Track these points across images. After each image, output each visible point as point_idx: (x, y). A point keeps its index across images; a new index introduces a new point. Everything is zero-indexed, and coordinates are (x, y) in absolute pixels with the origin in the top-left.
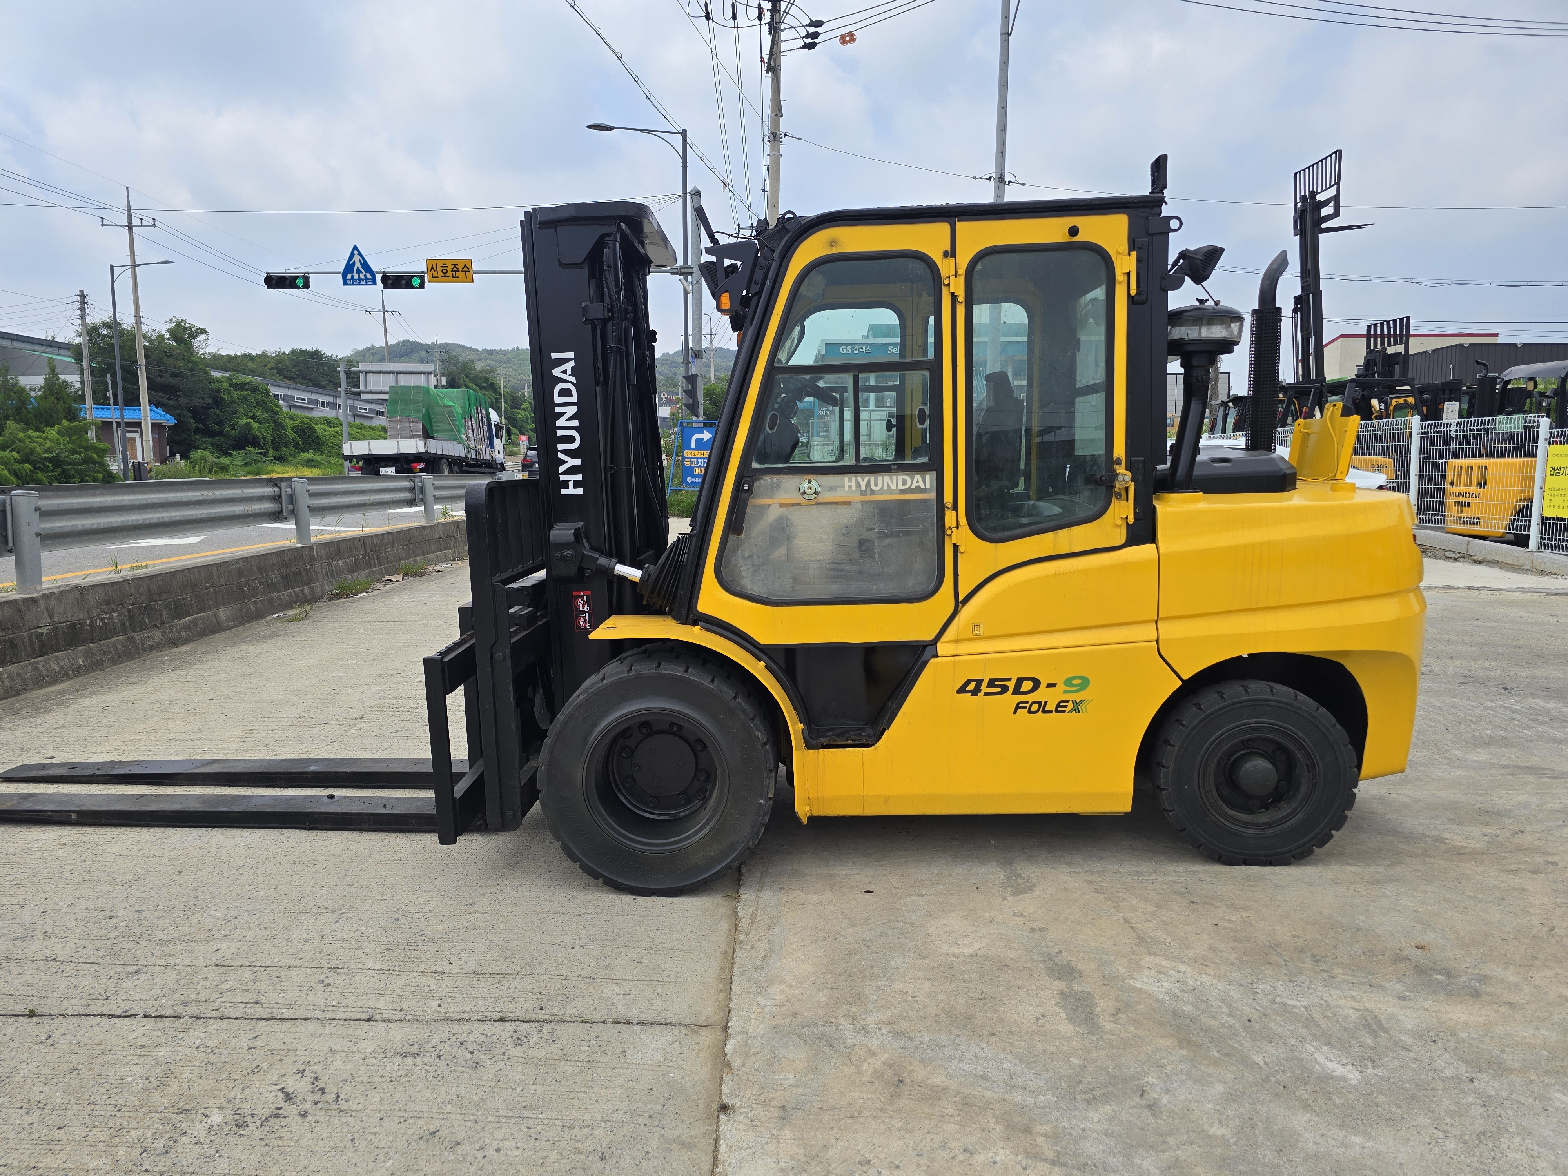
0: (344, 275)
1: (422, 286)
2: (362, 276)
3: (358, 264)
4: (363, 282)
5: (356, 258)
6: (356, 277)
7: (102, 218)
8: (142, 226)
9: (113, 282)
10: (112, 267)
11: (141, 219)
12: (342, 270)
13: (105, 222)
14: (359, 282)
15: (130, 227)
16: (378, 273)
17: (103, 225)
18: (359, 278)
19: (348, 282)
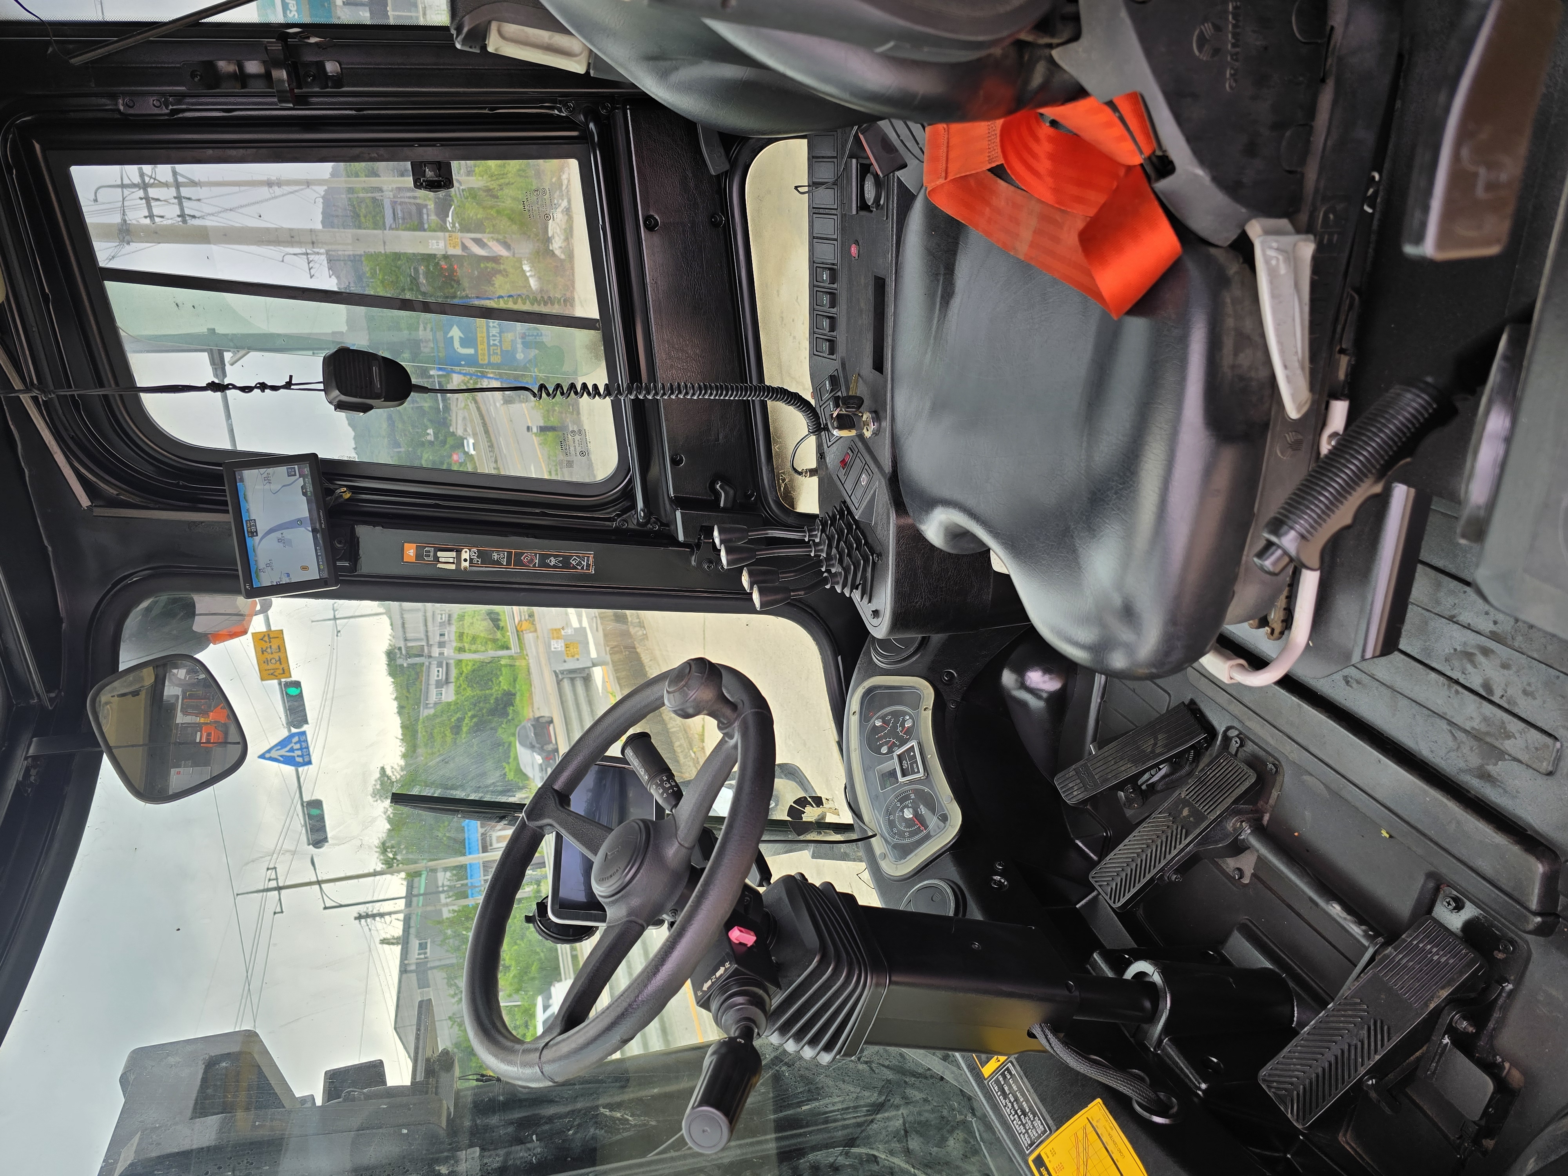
0: (297, 765)
1: (297, 684)
2: (298, 746)
3: (283, 752)
4: (304, 745)
5: (274, 754)
6: (299, 753)
7: (275, 913)
8: (277, 879)
9: (341, 906)
10: (325, 908)
11: (270, 880)
12: (293, 768)
13: (278, 910)
14: (305, 749)
15: (279, 889)
16: (290, 730)
17: (282, 912)
18: (301, 749)
19: (306, 760)
